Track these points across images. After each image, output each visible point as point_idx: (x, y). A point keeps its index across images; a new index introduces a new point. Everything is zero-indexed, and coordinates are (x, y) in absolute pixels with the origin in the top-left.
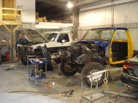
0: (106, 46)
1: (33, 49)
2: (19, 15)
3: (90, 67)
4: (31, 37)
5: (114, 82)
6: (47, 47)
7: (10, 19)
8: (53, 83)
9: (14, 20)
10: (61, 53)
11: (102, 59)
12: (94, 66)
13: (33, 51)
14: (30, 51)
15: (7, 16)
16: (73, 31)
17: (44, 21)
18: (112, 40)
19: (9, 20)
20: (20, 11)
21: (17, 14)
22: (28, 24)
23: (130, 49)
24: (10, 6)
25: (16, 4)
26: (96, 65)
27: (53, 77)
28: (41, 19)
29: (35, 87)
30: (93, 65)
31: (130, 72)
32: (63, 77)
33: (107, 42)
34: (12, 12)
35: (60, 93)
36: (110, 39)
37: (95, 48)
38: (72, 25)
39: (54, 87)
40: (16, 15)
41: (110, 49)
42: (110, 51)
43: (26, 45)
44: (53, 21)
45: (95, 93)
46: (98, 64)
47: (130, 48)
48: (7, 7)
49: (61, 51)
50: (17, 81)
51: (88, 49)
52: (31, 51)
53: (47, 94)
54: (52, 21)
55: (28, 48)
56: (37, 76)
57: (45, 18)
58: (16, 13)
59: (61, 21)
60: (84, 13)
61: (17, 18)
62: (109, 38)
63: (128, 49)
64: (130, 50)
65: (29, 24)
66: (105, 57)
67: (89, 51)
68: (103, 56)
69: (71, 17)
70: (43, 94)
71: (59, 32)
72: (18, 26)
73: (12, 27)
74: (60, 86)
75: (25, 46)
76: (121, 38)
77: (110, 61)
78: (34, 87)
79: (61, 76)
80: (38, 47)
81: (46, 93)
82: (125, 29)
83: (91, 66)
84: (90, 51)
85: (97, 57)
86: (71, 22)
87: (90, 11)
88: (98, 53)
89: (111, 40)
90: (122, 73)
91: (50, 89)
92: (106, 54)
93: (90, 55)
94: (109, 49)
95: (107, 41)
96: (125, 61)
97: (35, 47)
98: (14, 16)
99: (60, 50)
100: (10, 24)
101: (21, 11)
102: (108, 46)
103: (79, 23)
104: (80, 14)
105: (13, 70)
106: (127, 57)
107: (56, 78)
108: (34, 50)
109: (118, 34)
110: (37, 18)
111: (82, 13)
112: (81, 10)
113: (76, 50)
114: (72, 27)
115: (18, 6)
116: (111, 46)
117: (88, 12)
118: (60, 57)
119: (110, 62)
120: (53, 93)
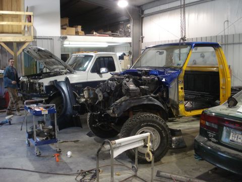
0: (172, 79)
1: (43, 86)
2: (29, 24)
3: (135, 123)
4: (45, 63)
5: (188, 153)
6: (71, 82)
7: (15, 31)
8: (69, 153)
9: (20, 33)
10: (87, 93)
11: (162, 106)
12: (144, 122)
13: (43, 91)
14: (38, 89)
15: (9, 25)
16: (132, 51)
17: (77, 33)
18: (184, 68)
19: (13, 33)
20: (30, 16)
21: (26, 22)
22: (47, 39)
23: (223, 85)
24: (13, 8)
25: (24, 4)
26: (148, 119)
27: (76, 140)
28: (73, 30)
29: (34, 160)
30: (142, 119)
31: (211, 134)
32: (95, 139)
33: (173, 72)
34: (17, 17)
35: (73, 175)
36: (181, 66)
37: (149, 83)
38: (129, 40)
39: (68, 161)
40: (23, 23)
41: (180, 87)
42: (180, 90)
43: (32, 79)
44: (95, 33)
45: (130, 179)
46: (153, 117)
47: (225, 84)
48: (8, 10)
49: (88, 90)
50: (6, 148)
51: (132, 87)
52: (40, 89)
53: (48, 175)
54: (93, 34)
55: (36, 84)
56: (38, 139)
57: (79, 28)
58: (24, 20)
59: (110, 32)
60: (152, 16)
61: (26, 29)
62: (178, 64)
63: (221, 86)
64: (224, 87)
65: (50, 39)
66: (168, 103)
67: (133, 90)
68: (165, 100)
69: (128, 25)
70: (41, 174)
71: (96, 54)
72: (26, 44)
73: (15, 45)
74: (81, 159)
75: (32, 81)
76: (208, 63)
77: (180, 109)
78: (30, 160)
79: (93, 138)
80: (53, 81)
81: (48, 173)
82: (215, 46)
83: (138, 120)
84: (137, 90)
85: (150, 103)
86: (128, 34)
87: (161, 14)
88: (155, 94)
89: (181, 69)
90: (197, 137)
91: (58, 165)
92: (172, 96)
93: (136, 99)
94: (178, 86)
95: (174, 70)
96: (203, 112)
97: (46, 82)
98: (21, 26)
99: (86, 88)
100: (12, 41)
101: (32, 17)
102: (176, 80)
103: (143, 35)
104: (145, 19)
105: (10, 124)
106: (217, 101)
107: (81, 142)
108: (44, 89)
109: (203, 56)
110: (65, 29)
111: (149, 17)
112: (146, 12)
113: (113, 89)
114: (130, 43)
115: (28, 8)
116: (181, 79)
117: (159, 14)
118: (86, 101)
119: (180, 112)
120: (62, 172)
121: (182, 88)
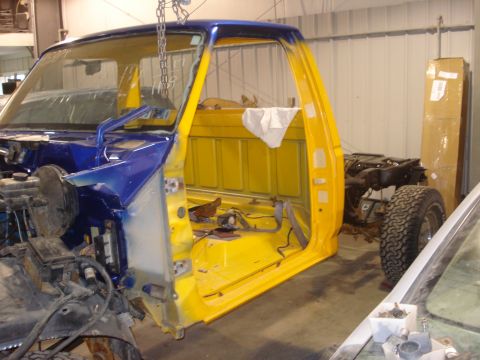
23: (320, 173)
41: (172, 207)
47: (324, 170)
64: (323, 180)
66: (130, 284)
89: (172, 129)
94: (164, 205)
95: (144, 138)
114: (30, 49)
116: (175, 174)
121: (181, 213)
